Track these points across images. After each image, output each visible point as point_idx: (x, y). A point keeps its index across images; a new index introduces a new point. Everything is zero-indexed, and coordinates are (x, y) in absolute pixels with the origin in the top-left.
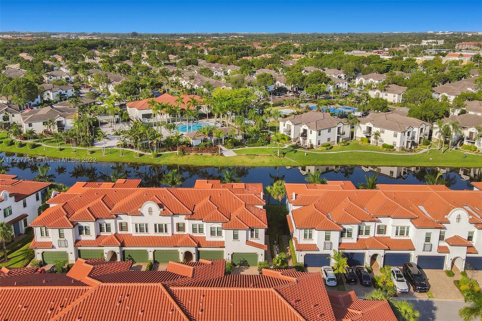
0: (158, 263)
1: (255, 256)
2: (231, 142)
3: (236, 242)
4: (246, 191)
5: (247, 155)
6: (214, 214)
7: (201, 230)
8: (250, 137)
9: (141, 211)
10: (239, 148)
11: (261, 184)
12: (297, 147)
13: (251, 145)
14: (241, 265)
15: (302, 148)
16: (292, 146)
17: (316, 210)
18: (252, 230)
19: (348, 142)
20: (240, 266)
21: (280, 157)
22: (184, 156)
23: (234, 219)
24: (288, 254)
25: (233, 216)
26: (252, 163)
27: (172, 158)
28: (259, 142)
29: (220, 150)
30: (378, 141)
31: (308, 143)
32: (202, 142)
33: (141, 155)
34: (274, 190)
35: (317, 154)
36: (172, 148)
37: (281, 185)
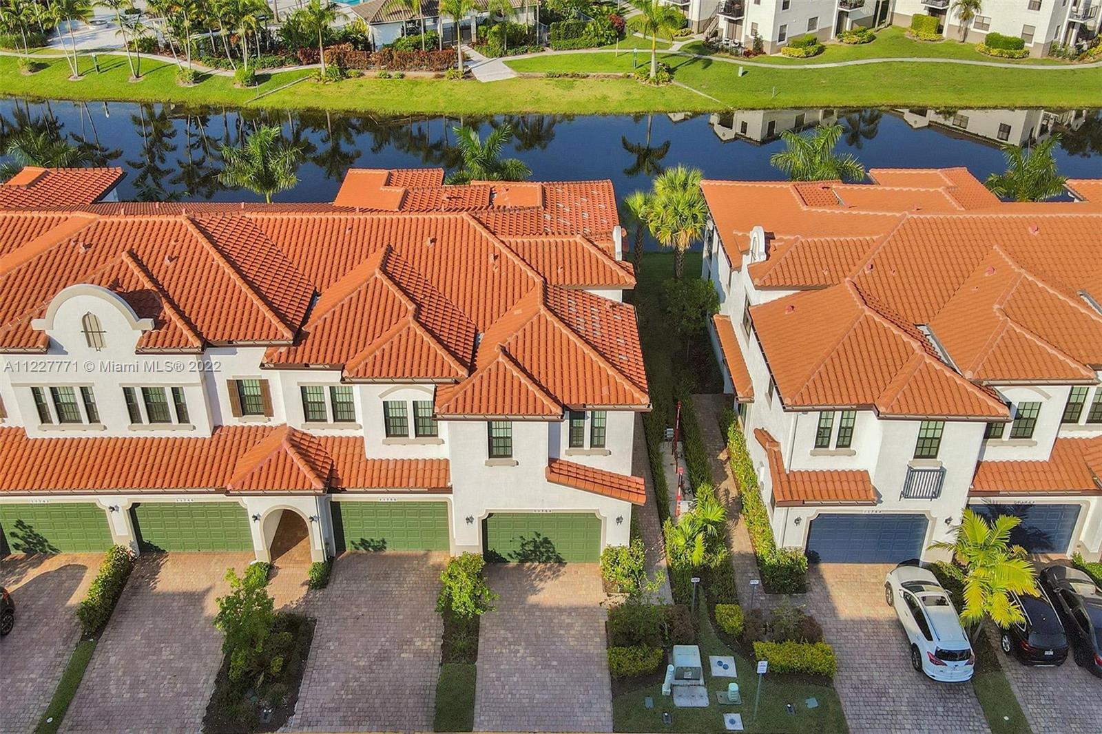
0: (161, 552)
1: (590, 523)
2: (500, 34)
3: (502, 470)
4: (548, 217)
5: (551, 76)
6: (396, 339)
7: (343, 412)
8: (558, 18)
9: (48, 333)
10: (523, 53)
11: (607, 184)
12: (708, 48)
13: (562, 42)
14: (524, 558)
15: (727, 51)
16: (694, 47)
17: (868, 312)
18: (576, 414)
19: (869, 32)
20: (522, 562)
21: (658, 83)
22: (345, 80)
23: (493, 367)
24: (727, 492)
25: (489, 355)
26: (569, 103)
27: (306, 87)
28: (589, 33)
29: (464, 60)
30: (971, 27)
31: (747, 36)
32: (403, 35)
33: (199, 78)
34: (659, 209)
35: (777, 71)
36: (304, 54)
37: (684, 186)
